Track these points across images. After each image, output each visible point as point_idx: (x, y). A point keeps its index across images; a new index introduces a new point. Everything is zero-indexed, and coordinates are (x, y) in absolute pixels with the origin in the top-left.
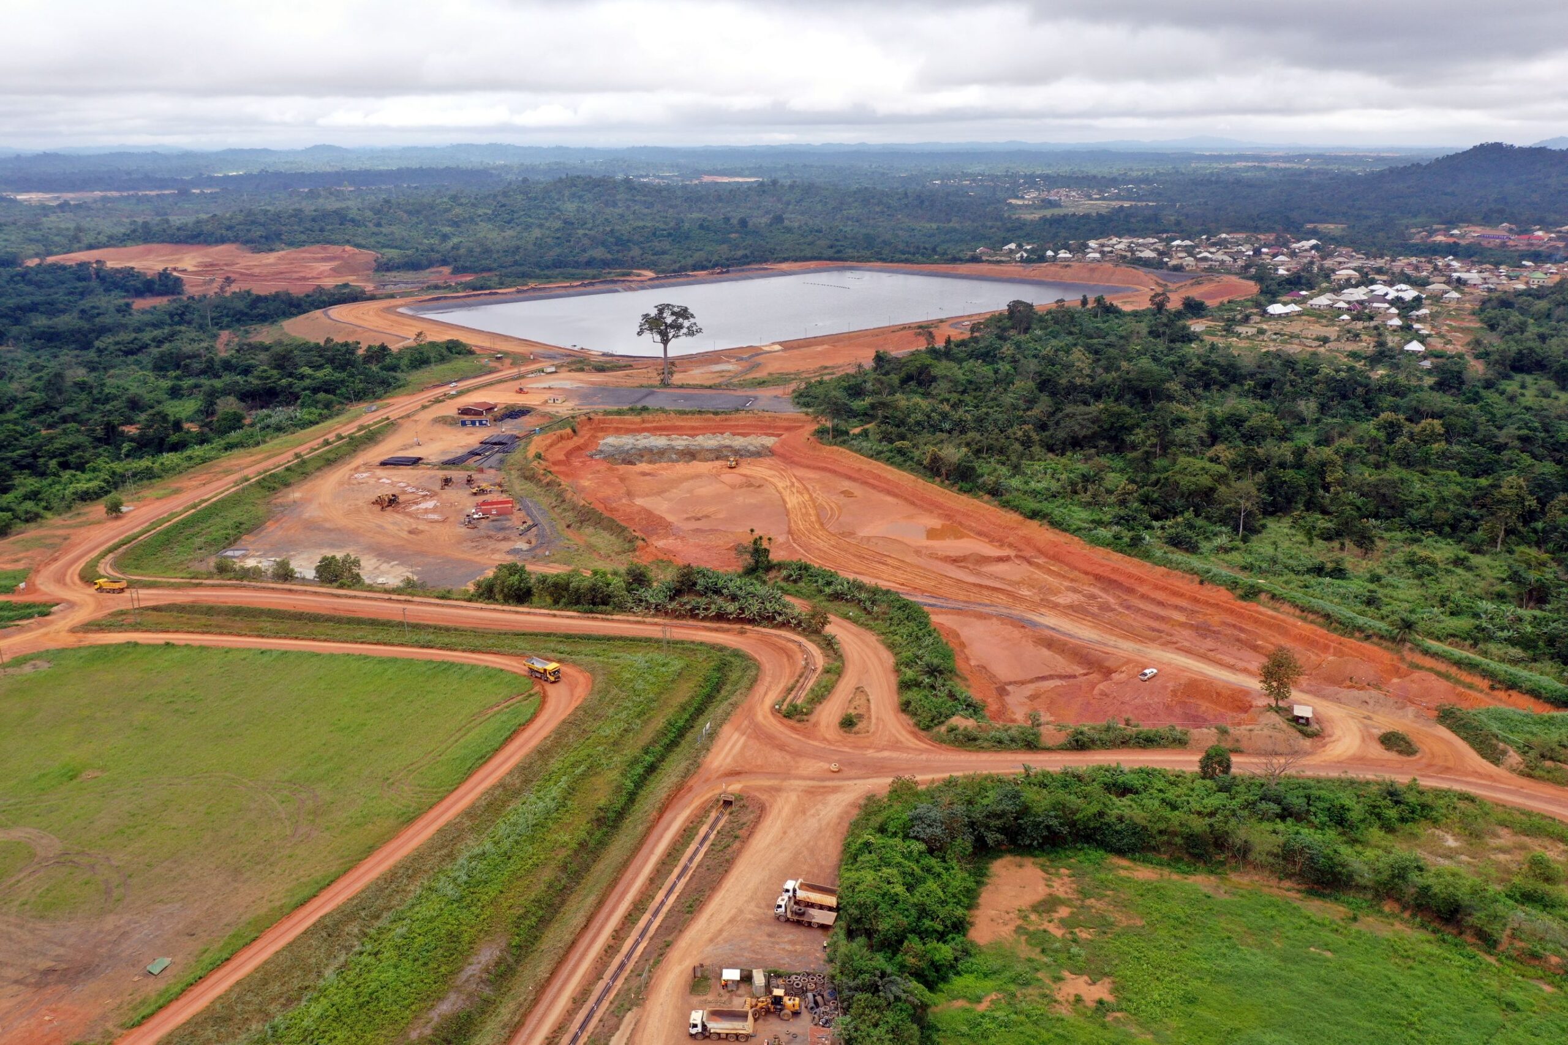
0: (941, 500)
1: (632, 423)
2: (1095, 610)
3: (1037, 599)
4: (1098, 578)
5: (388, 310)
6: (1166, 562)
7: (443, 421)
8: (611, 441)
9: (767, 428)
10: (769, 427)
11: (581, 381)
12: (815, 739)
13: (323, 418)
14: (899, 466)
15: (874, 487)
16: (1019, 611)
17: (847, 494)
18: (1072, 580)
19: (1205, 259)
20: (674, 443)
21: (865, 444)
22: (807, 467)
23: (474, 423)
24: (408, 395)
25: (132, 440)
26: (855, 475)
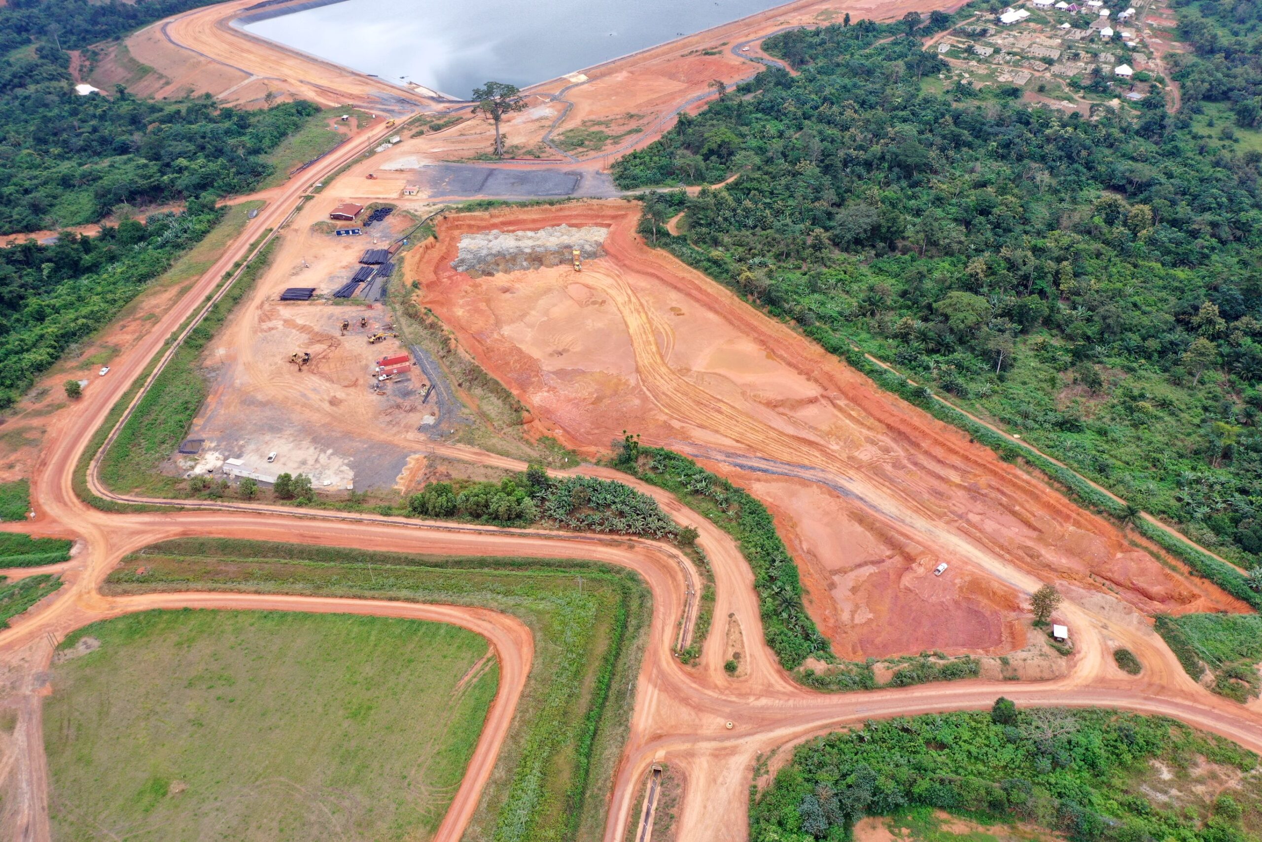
0: (756, 323)
1: (482, 219)
2: (888, 468)
3: (844, 456)
4: (889, 427)
5: (222, 24)
6: (943, 415)
7: (318, 228)
8: (469, 244)
9: (597, 218)
10: (598, 217)
11: (426, 155)
12: (709, 688)
13: (212, 224)
14: (716, 277)
15: (697, 300)
16: (833, 475)
17: (677, 312)
18: (869, 428)
20: (521, 244)
21: (684, 249)
22: (638, 272)
23: (347, 232)
24: (279, 186)
25: (49, 260)
26: (680, 285)
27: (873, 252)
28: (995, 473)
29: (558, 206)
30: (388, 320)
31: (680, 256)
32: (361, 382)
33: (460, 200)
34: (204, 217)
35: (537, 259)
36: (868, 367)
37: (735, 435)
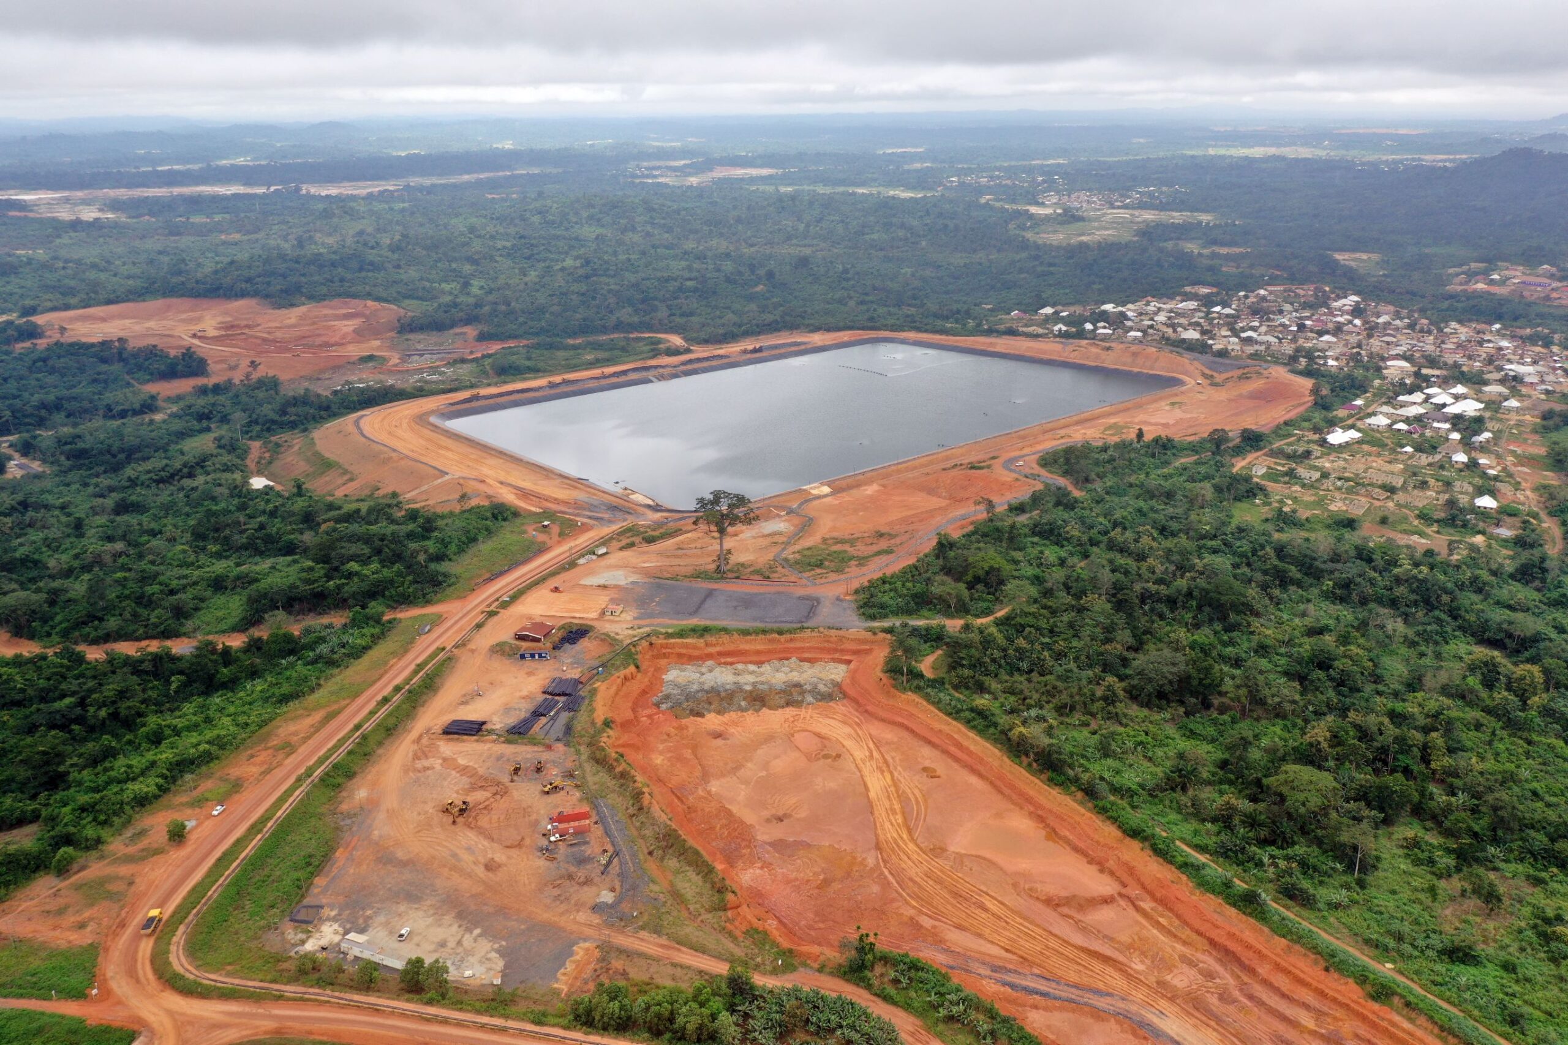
0: (1032, 793)
1: (695, 648)
2: (1213, 1001)
3: (1152, 980)
4: (1212, 942)
5: (421, 419)
6: (1283, 930)
7: (499, 649)
8: (677, 676)
9: (835, 652)
10: (836, 650)
11: (636, 569)
13: (376, 639)
14: (981, 732)
15: (957, 760)
16: (1138, 1002)
17: (931, 773)
18: (1185, 943)
19: (1249, 341)
20: (741, 679)
21: (941, 695)
22: (883, 720)
23: (533, 656)
24: (459, 598)
25: (181, 673)
26: (934, 739)
27: (1182, 710)
28: (1364, 1018)
29: (788, 636)
30: (569, 765)
31: (937, 704)
32: (527, 841)
33: (673, 623)
34: (367, 631)
35: (759, 699)
36: (1179, 859)
37: (1004, 942)
